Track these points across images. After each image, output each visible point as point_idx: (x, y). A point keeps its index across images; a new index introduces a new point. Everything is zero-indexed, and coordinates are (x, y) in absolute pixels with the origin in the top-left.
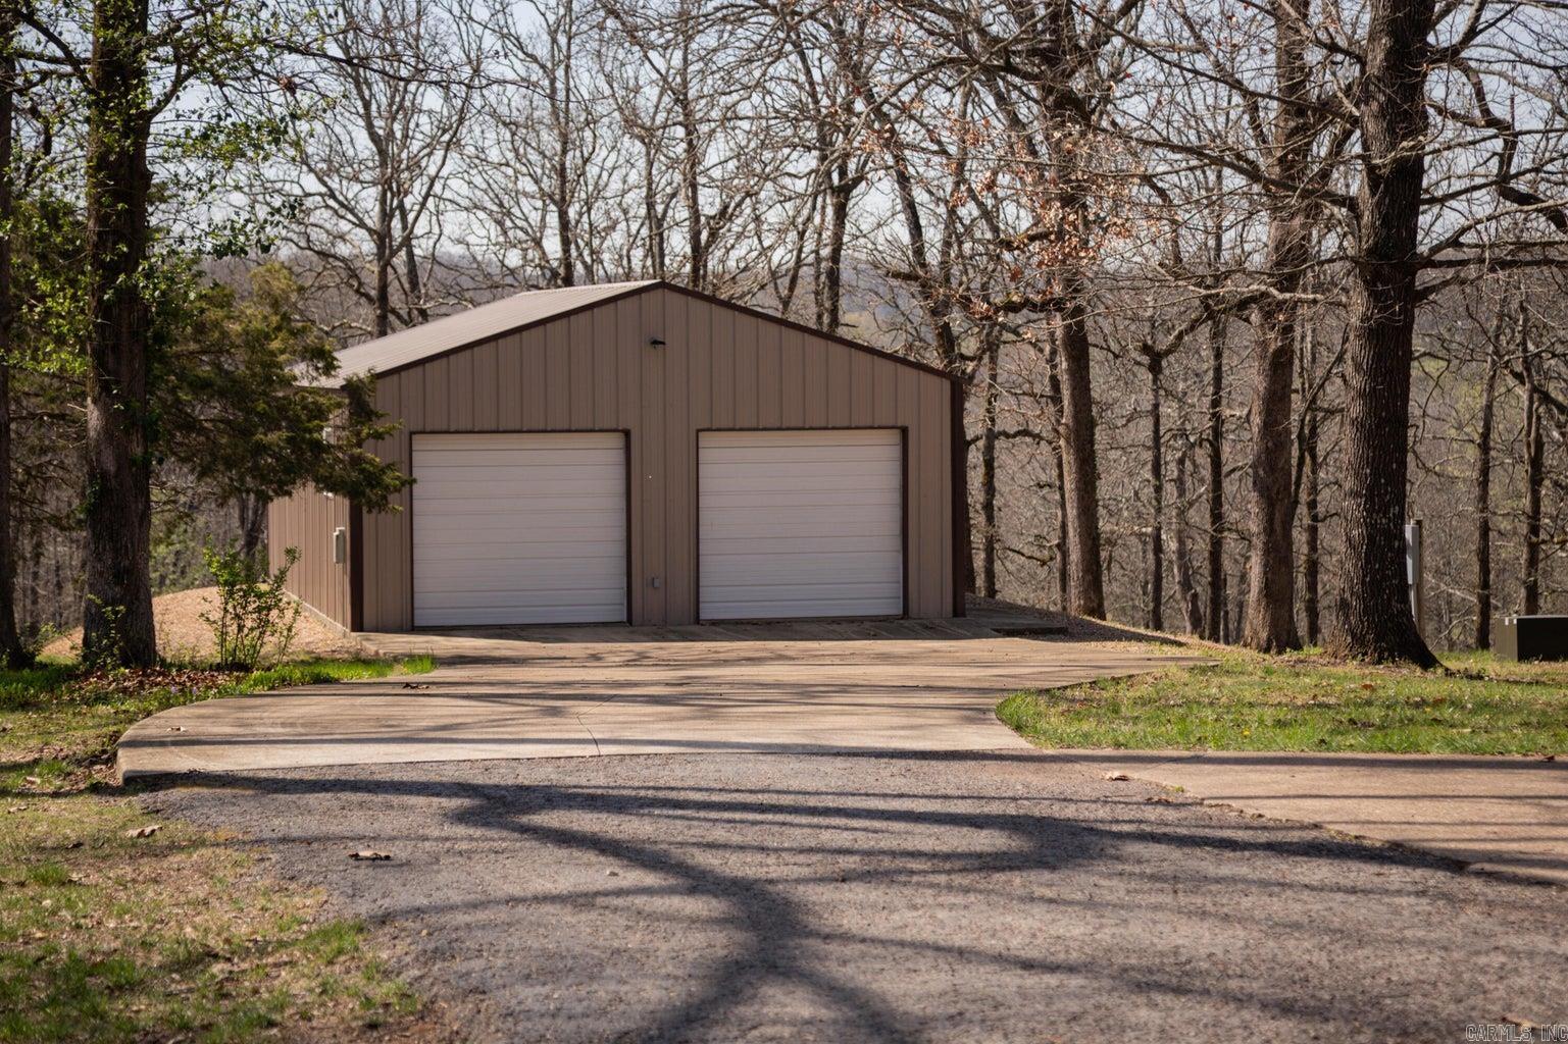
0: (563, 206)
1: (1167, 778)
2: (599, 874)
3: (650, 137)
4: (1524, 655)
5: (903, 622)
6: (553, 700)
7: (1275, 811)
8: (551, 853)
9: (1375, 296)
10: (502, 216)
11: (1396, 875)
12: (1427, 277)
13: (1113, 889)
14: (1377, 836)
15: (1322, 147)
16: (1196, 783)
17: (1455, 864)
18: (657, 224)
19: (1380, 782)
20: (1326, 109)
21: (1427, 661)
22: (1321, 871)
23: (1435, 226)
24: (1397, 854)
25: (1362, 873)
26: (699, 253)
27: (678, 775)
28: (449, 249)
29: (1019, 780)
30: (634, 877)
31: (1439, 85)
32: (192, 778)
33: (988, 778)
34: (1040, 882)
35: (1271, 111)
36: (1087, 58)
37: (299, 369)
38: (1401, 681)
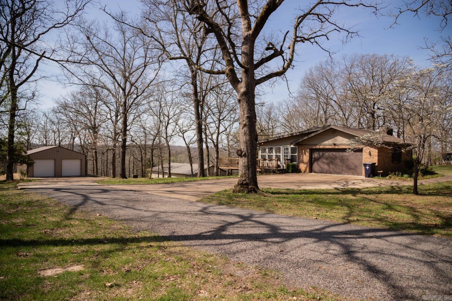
0: (46, 138)
1: (112, 186)
2: (69, 194)
3: (55, 132)
4: (134, 178)
5: (81, 176)
6: (56, 182)
7: (121, 188)
8: (64, 193)
9: (123, 149)
10: (39, 140)
11: (131, 192)
12: (127, 148)
13: (111, 194)
14: (129, 189)
15: (117, 137)
16: (114, 187)
17: (135, 191)
18: (55, 141)
19: (128, 186)
20: (118, 133)
21: (127, 178)
22: (126, 192)
23: (127, 143)
24: (131, 190)
25: (129, 192)
26: (60, 143)
27: (71, 187)
28: (34, 142)
29: (100, 187)
30: (72, 194)
31: (127, 133)
32: (27, 188)
33: (97, 187)
34: (105, 193)
35: (113, 134)
36: (97, 128)
37: (23, 153)
38: (125, 180)
